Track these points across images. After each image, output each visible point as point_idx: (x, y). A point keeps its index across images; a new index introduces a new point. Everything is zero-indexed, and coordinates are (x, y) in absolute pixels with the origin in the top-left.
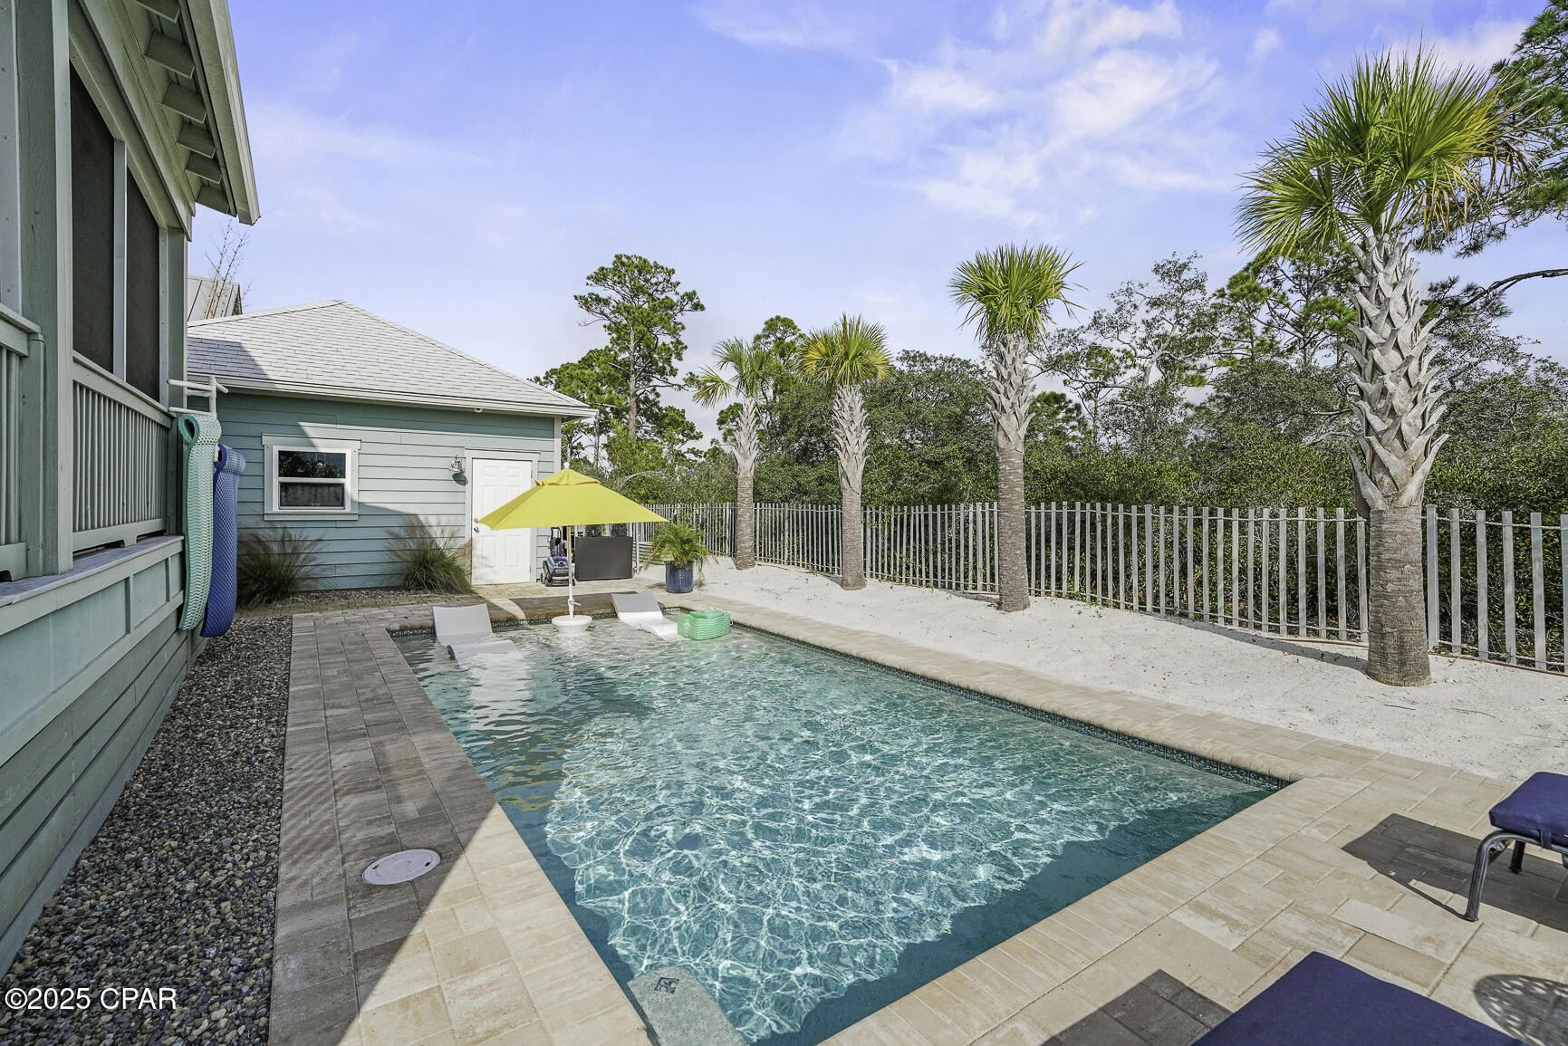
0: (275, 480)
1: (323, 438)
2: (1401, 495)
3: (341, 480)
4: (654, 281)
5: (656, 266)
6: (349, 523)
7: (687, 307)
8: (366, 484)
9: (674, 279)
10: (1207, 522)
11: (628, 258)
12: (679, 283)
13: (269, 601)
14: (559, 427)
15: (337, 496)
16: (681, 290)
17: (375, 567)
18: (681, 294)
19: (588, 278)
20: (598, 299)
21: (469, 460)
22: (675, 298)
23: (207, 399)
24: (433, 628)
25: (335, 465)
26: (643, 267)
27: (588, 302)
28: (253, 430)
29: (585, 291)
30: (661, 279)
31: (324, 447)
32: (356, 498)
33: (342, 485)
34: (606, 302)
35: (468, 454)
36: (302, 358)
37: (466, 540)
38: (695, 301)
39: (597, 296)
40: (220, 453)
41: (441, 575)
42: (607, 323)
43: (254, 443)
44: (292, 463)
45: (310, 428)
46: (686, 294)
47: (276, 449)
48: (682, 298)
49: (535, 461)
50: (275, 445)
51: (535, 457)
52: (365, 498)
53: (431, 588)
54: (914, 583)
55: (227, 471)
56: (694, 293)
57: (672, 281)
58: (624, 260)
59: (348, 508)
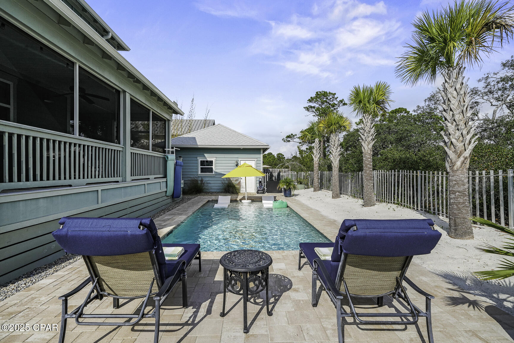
0: (200, 167)
1: (209, 157)
2: (454, 166)
3: (212, 167)
4: (329, 98)
5: (330, 93)
6: (213, 177)
7: (341, 105)
8: (217, 168)
9: (336, 96)
10: (436, 176)
11: (320, 92)
12: (338, 97)
13: (196, 193)
14: (262, 151)
15: (211, 170)
16: (338, 100)
17: (218, 187)
18: (338, 101)
19: (308, 101)
20: (311, 107)
21: (239, 161)
22: (336, 103)
23: (174, 152)
24: (218, 200)
25: (211, 163)
26: (325, 94)
27: (307, 109)
28: (195, 156)
29: (307, 105)
30: (331, 97)
31: (209, 159)
32: (215, 171)
33: (212, 168)
34: (314, 107)
35: (239, 159)
36: (206, 139)
37: (239, 181)
38: (343, 102)
39: (311, 106)
40: (176, 162)
41: (231, 189)
42: (314, 114)
43: (196, 159)
44: (202, 163)
45: (206, 155)
46: (340, 101)
47: (200, 160)
48: (339, 102)
49: (256, 161)
50: (200, 159)
51: (256, 160)
52: (217, 171)
53: (229, 192)
54: (358, 197)
55: (178, 165)
56: (343, 100)
57: (335, 97)
58: (319, 93)
59: (213, 173)
